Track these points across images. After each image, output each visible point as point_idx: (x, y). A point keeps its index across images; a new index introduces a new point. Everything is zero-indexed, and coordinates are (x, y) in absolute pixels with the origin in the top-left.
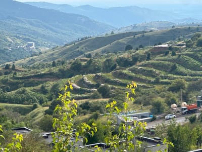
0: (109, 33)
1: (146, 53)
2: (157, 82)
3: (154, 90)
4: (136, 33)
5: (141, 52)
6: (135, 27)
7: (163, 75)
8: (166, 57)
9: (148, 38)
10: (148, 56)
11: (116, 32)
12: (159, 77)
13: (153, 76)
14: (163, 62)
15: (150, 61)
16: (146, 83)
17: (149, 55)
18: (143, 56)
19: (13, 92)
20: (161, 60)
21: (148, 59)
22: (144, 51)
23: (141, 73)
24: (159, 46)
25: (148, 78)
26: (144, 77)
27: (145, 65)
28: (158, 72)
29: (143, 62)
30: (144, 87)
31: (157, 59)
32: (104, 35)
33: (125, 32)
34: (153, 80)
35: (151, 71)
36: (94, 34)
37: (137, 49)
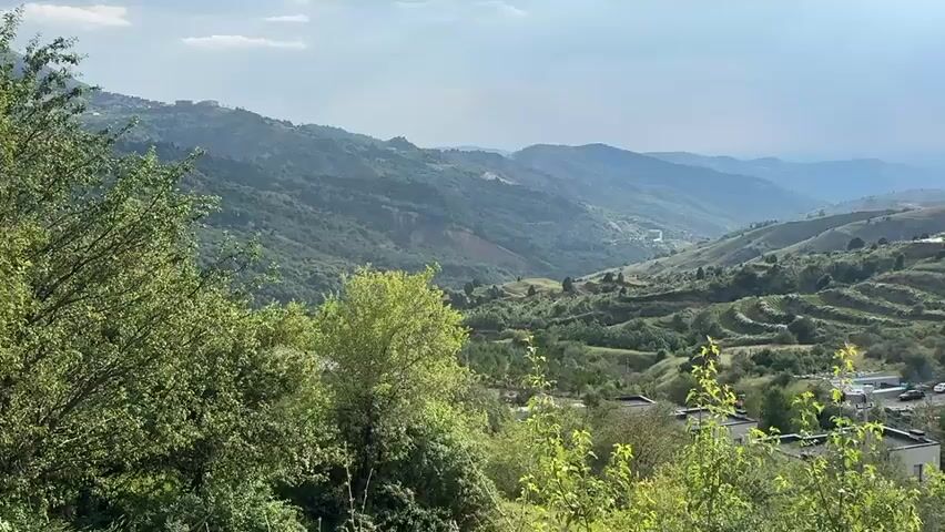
0: (815, 215)
1: (894, 254)
2: (917, 315)
3: (911, 331)
4: (873, 215)
5: (883, 252)
6: (871, 200)
7: (930, 301)
8: (938, 264)
9: (901, 223)
10: (899, 261)
11: (829, 213)
12: (922, 304)
13: (909, 303)
14: (931, 273)
15: (902, 272)
16: (894, 317)
17: (900, 259)
18: (887, 260)
19: (619, 326)
20: (931, 270)
21: (899, 266)
22: (890, 252)
23: (883, 295)
24: (924, 241)
25: (896, 306)
26: (888, 304)
27: (891, 280)
28: (918, 294)
29: (887, 274)
30: (887, 324)
31: (915, 269)
32: (804, 218)
33: (849, 212)
34: (908, 310)
35: (904, 292)
36: (784, 216)
37: (874, 247)
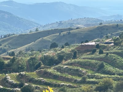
0: (33, 30)
1: (72, 51)
2: (84, 82)
3: (81, 90)
4: (62, 31)
5: (67, 50)
6: (61, 23)
7: (90, 74)
8: (93, 56)
9: (75, 35)
10: (74, 55)
11: (41, 30)
12: (85, 76)
13: (80, 76)
14: (90, 60)
15: (76, 60)
16: (72, 83)
17: (75, 53)
18: (69, 54)
20: (90, 59)
21: (75, 57)
22: (71, 49)
23: (67, 72)
24: (86, 44)
25: (74, 77)
26: (70, 76)
27: (71, 64)
28: (84, 71)
29: (69, 61)
30: (70, 87)
31: (83, 58)
32: (28, 32)
33: (50, 29)
34: (79, 79)
35: (77, 70)
36: (18, 31)
37: (63, 47)
